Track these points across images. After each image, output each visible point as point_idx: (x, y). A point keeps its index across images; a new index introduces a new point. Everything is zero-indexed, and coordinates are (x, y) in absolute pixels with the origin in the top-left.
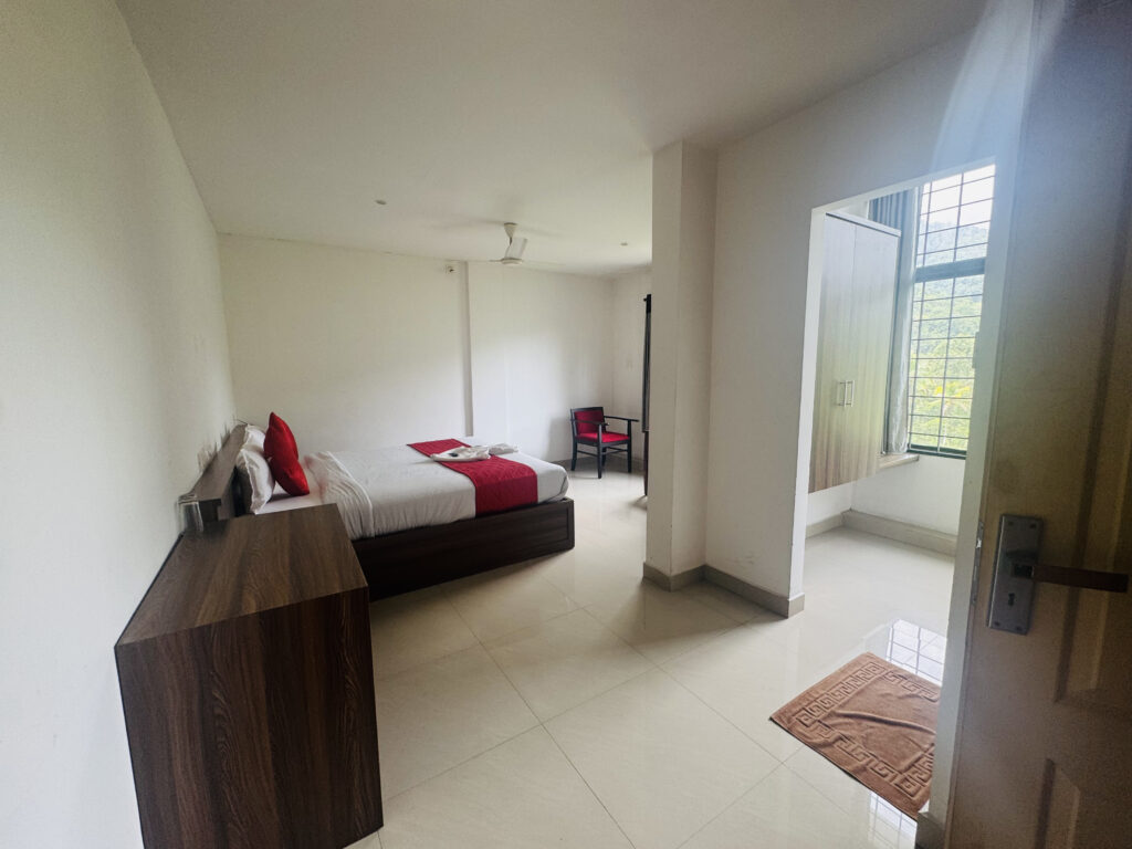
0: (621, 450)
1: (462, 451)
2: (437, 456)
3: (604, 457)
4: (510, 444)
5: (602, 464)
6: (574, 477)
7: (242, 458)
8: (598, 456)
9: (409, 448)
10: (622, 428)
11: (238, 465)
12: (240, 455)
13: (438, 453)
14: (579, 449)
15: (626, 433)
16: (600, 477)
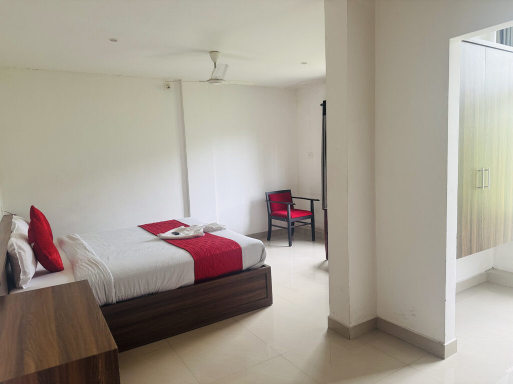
0: (306, 224)
1: (183, 230)
2: (163, 235)
3: (293, 229)
4: (219, 222)
5: (291, 235)
6: (269, 246)
7: (12, 245)
8: (288, 228)
9: (140, 229)
10: (306, 206)
11: (9, 251)
12: (10, 242)
13: (163, 233)
14: (273, 224)
15: (309, 210)
16: (290, 245)
